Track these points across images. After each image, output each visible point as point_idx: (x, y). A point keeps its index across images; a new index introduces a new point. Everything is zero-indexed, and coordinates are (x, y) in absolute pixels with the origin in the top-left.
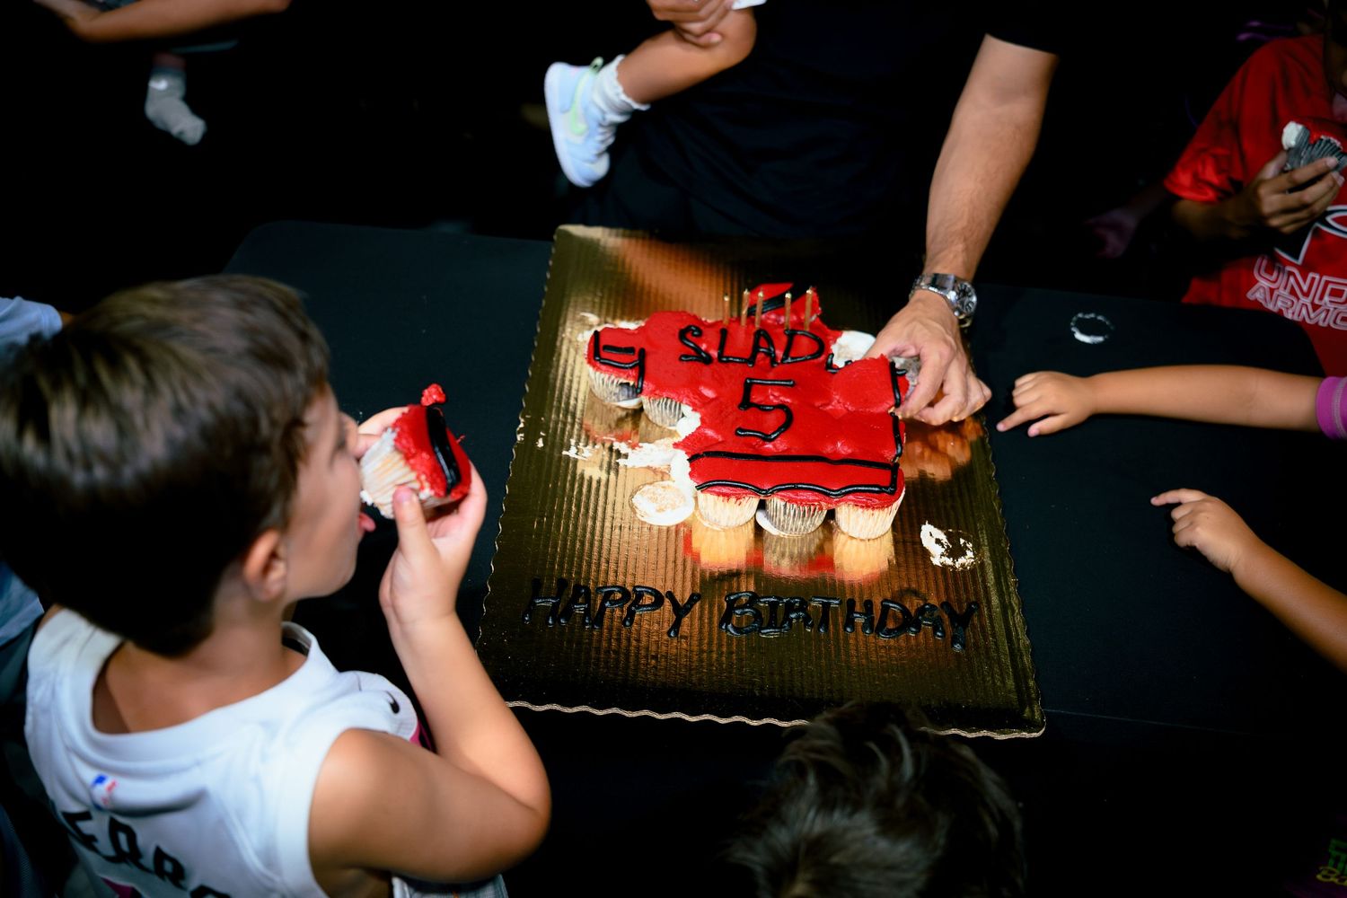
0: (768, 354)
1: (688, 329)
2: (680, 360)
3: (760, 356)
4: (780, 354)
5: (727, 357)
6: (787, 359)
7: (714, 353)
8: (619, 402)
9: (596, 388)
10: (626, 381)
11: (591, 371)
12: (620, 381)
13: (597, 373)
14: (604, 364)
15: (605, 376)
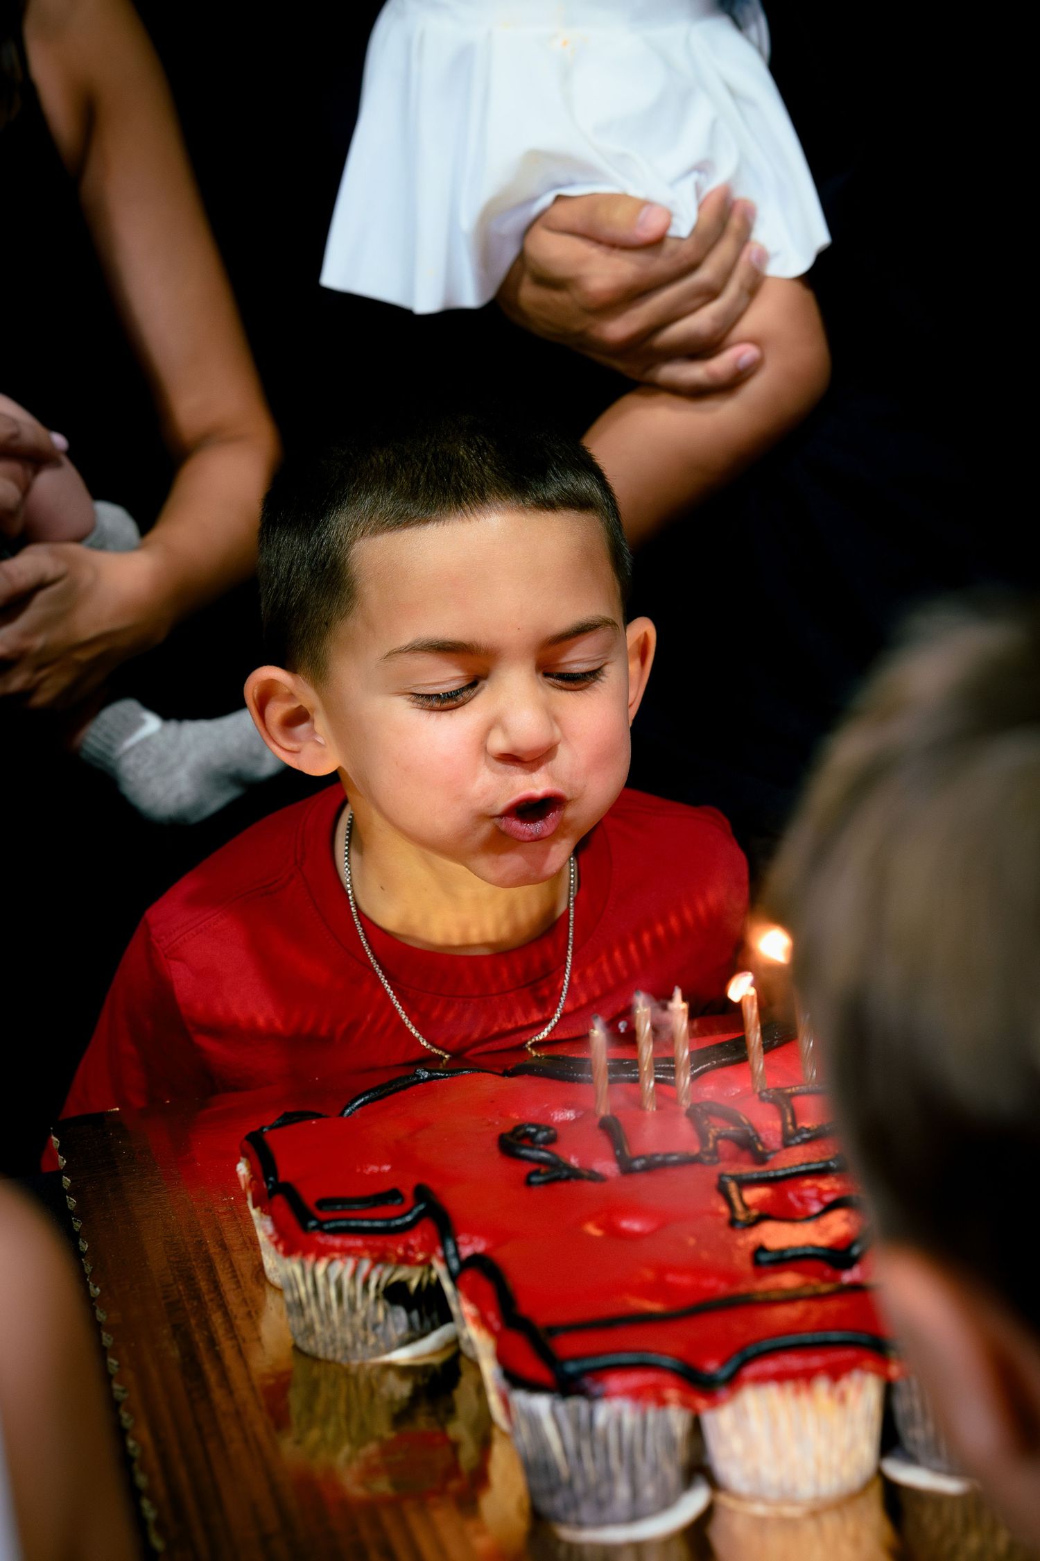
8: (389, 1350)
9: (318, 1327)
10: (401, 1274)
11: (298, 1270)
12: (386, 1275)
13: (321, 1268)
14: (336, 1232)
15: (342, 1268)
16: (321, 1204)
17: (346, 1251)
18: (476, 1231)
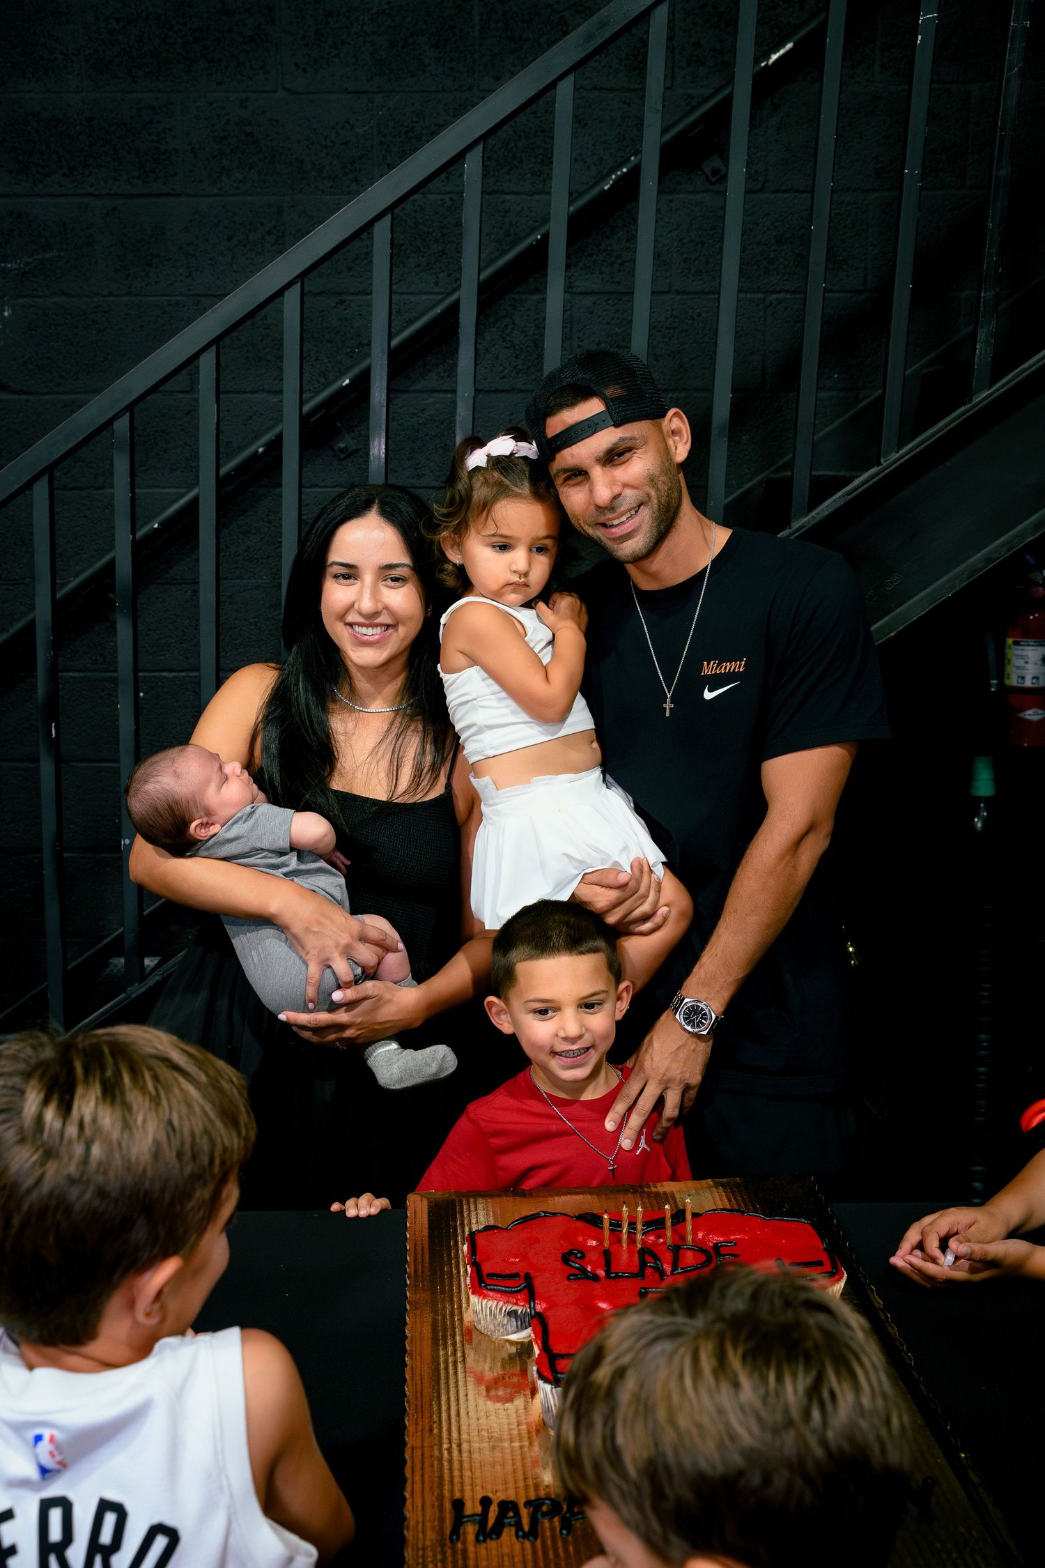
0: (656, 1269)
1: (570, 1253)
2: (569, 1279)
3: (648, 1272)
4: (667, 1268)
5: (616, 1273)
6: (676, 1269)
7: (602, 1273)
8: (508, 1334)
9: (482, 1322)
10: (515, 1308)
11: (477, 1301)
12: (508, 1308)
13: (485, 1302)
14: (491, 1290)
15: (492, 1304)
16: (489, 1275)
17: (493, 1298)
18: (543, 1299)
